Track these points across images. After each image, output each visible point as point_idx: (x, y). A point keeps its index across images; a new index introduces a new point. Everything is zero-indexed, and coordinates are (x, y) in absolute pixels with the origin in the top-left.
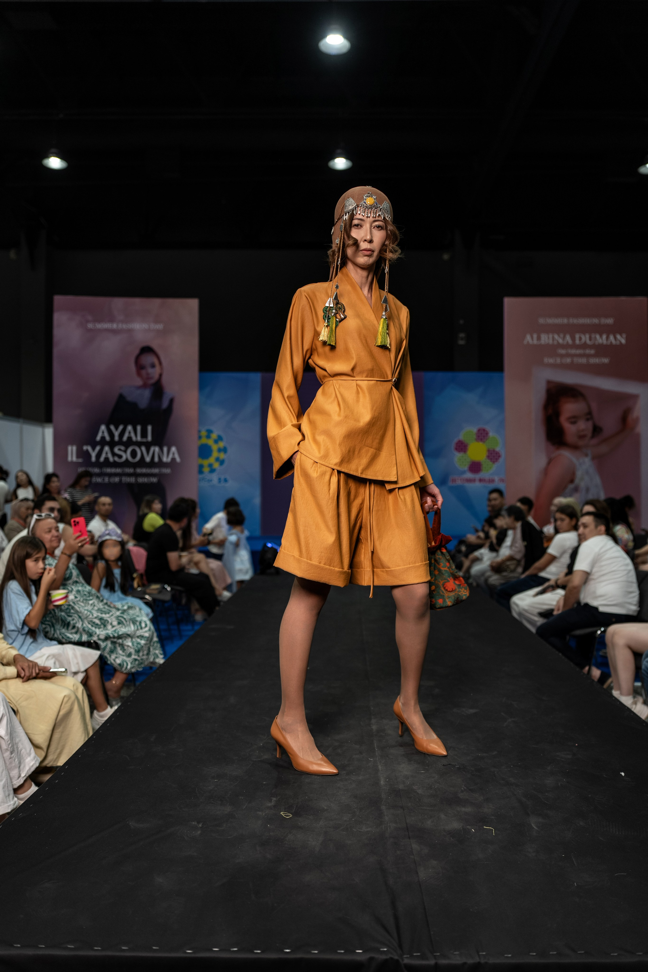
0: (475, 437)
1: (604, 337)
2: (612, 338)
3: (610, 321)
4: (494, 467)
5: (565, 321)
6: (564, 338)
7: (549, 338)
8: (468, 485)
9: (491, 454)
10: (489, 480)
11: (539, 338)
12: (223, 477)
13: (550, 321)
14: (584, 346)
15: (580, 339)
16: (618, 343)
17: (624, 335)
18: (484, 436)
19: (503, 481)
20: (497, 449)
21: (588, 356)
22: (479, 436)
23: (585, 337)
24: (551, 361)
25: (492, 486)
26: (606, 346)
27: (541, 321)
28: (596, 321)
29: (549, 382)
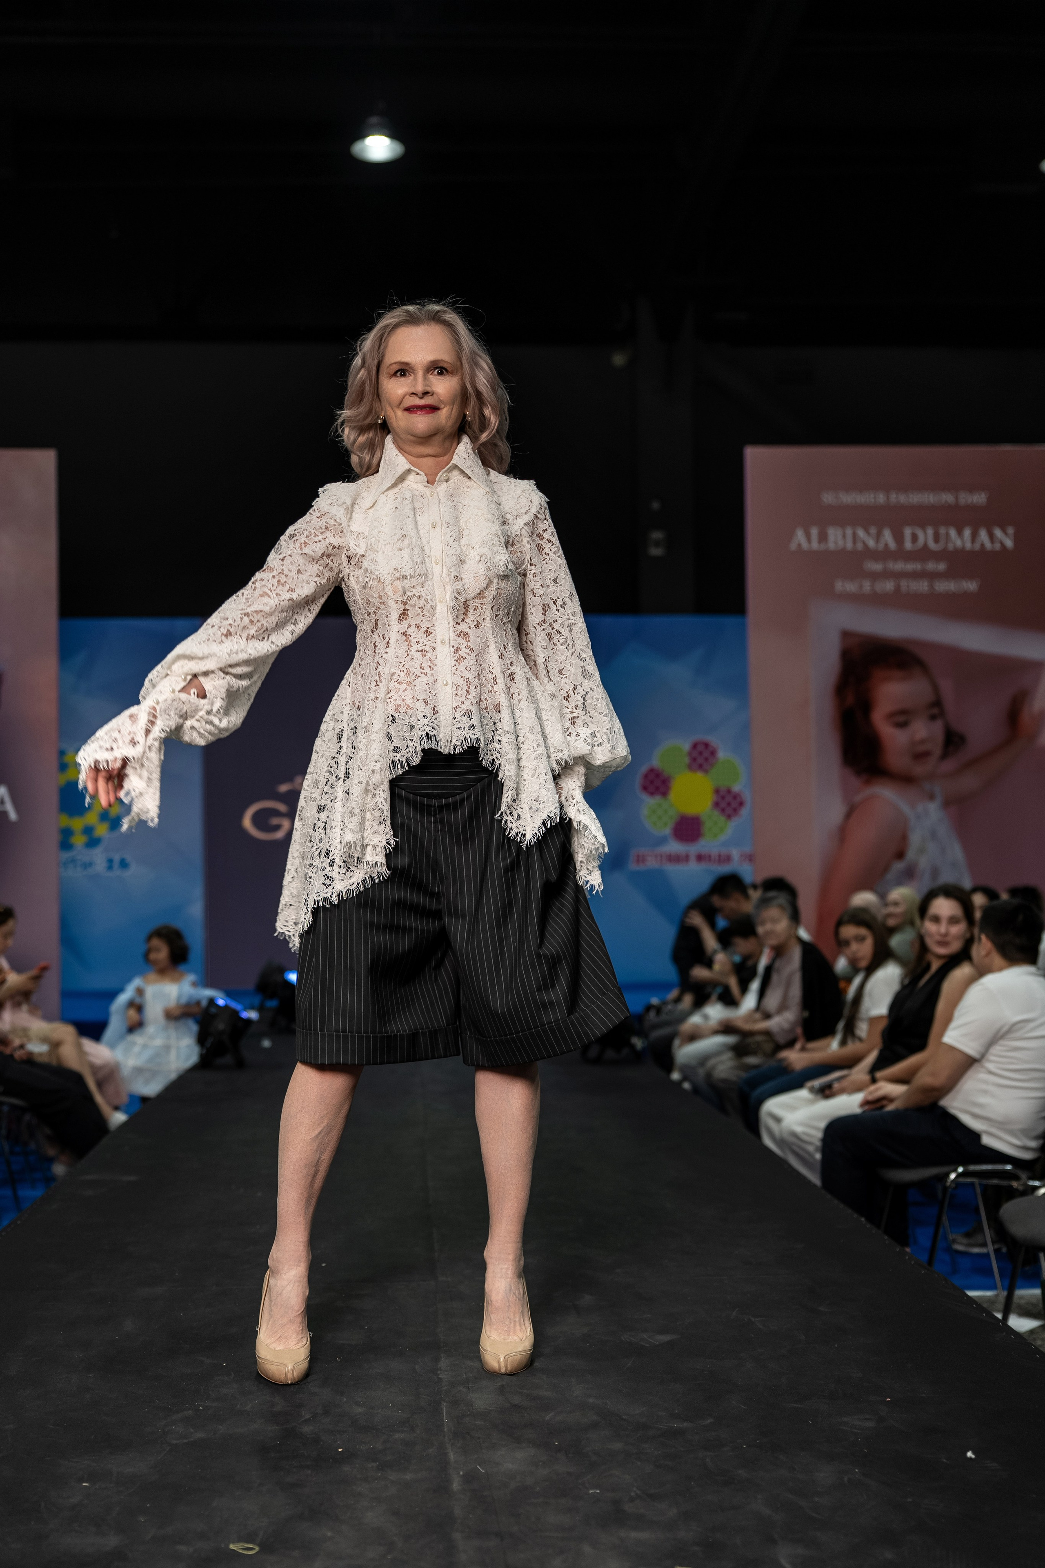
0: (687, 760)
1: (967, 533)
2: (983, 535)
3: (979, 498)
4: (730, 828)
5: (881, 498)
6: (878, 536)
7: (844, 536)
8: (671, 869)
9: (723, 798)
10: (720, 856)
11: (823, 537)
12: (117, 858)
13: (848, 498)
14: (924, 554)
15: (915, 538)
16: (997, 547)
17: (1011, 530)
18: (706, 759)
19: (750, 860)
20: (736, 788)
21: (933, 576)
22: (694, 759)
23: (925, 533)
24: (851, 587)
25: (725, 869)
26: (972, 553)
27: (828, 498)
28: (948, 498)
29: (846, 635)
